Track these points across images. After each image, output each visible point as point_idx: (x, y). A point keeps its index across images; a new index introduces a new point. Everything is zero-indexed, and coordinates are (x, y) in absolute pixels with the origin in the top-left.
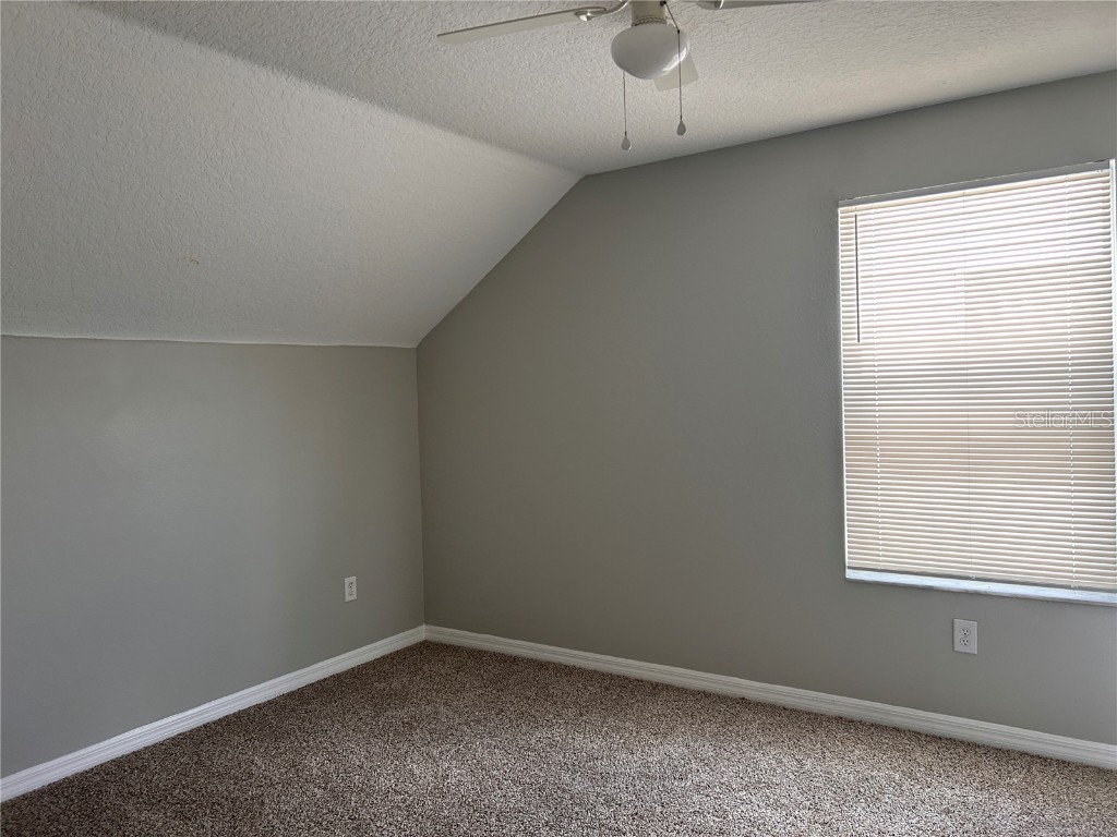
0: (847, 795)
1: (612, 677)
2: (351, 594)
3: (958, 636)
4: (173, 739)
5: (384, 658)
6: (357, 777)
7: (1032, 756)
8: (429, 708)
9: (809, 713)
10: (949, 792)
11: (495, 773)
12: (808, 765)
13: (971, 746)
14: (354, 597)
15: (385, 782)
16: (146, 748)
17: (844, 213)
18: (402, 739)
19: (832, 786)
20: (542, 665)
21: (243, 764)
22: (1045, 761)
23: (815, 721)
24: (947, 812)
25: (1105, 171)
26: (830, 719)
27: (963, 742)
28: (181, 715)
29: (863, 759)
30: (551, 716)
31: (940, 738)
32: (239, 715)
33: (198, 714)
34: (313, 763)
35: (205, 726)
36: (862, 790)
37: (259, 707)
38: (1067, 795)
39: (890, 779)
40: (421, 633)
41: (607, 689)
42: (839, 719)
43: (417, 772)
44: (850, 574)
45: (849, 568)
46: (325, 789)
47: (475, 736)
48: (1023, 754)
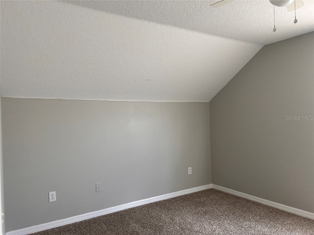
1: (273, 208)
2: (190, 172)
4: (143, 206)
5: (199, 192)
6: (189, 225)
8: (211, 209)
11: (230, 232)
14: (191, 173)
15: (196, 229)
16: (136, 207)
18: (202, 216)
20: (248, 201)
21: (159, 216)
28: (145, 200)
30: (250, 218)
32: (159, 202)
33: (149, 200)
34: (177, 219)
35: (151, 203)
37: (165, 201)
40: (211, 186)
41: (271, 212)
43: (206, 227)
46: (180, 227)
47: (225, 220)
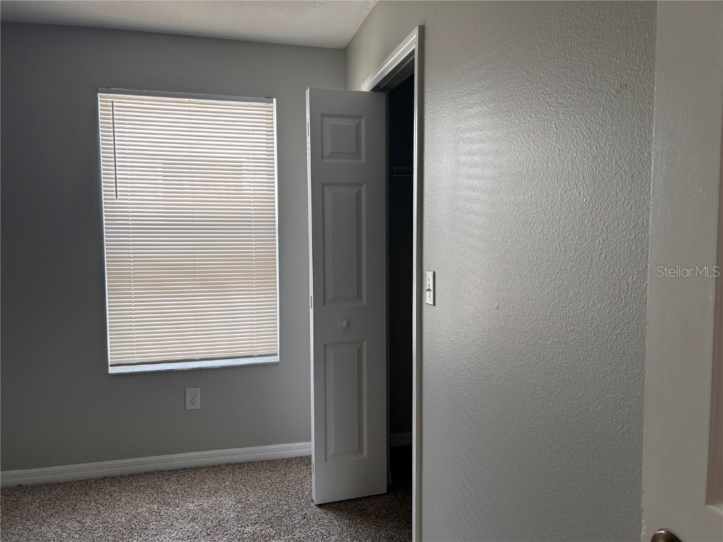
0: (123, 534)
3: (188, 399)
7: (233, 465)
9: (80, 481)
10: (191, 505)
12: (88, 521)
13: (197, 469)
17: (101, 97)
19: (110, 531)
22: (240, 465)
23: (86, 486)
24: (193, 519)
25: (271, 104)
26: (96, 481)
27: (191, 468)
29: (129, 502)
31: (177, 470)
36: (133, 526)
38: (258, 482)
39: (151, 512)
42: (104, 478)
44: (112, 370)
45: (111, 366)
48: (228, 465)
